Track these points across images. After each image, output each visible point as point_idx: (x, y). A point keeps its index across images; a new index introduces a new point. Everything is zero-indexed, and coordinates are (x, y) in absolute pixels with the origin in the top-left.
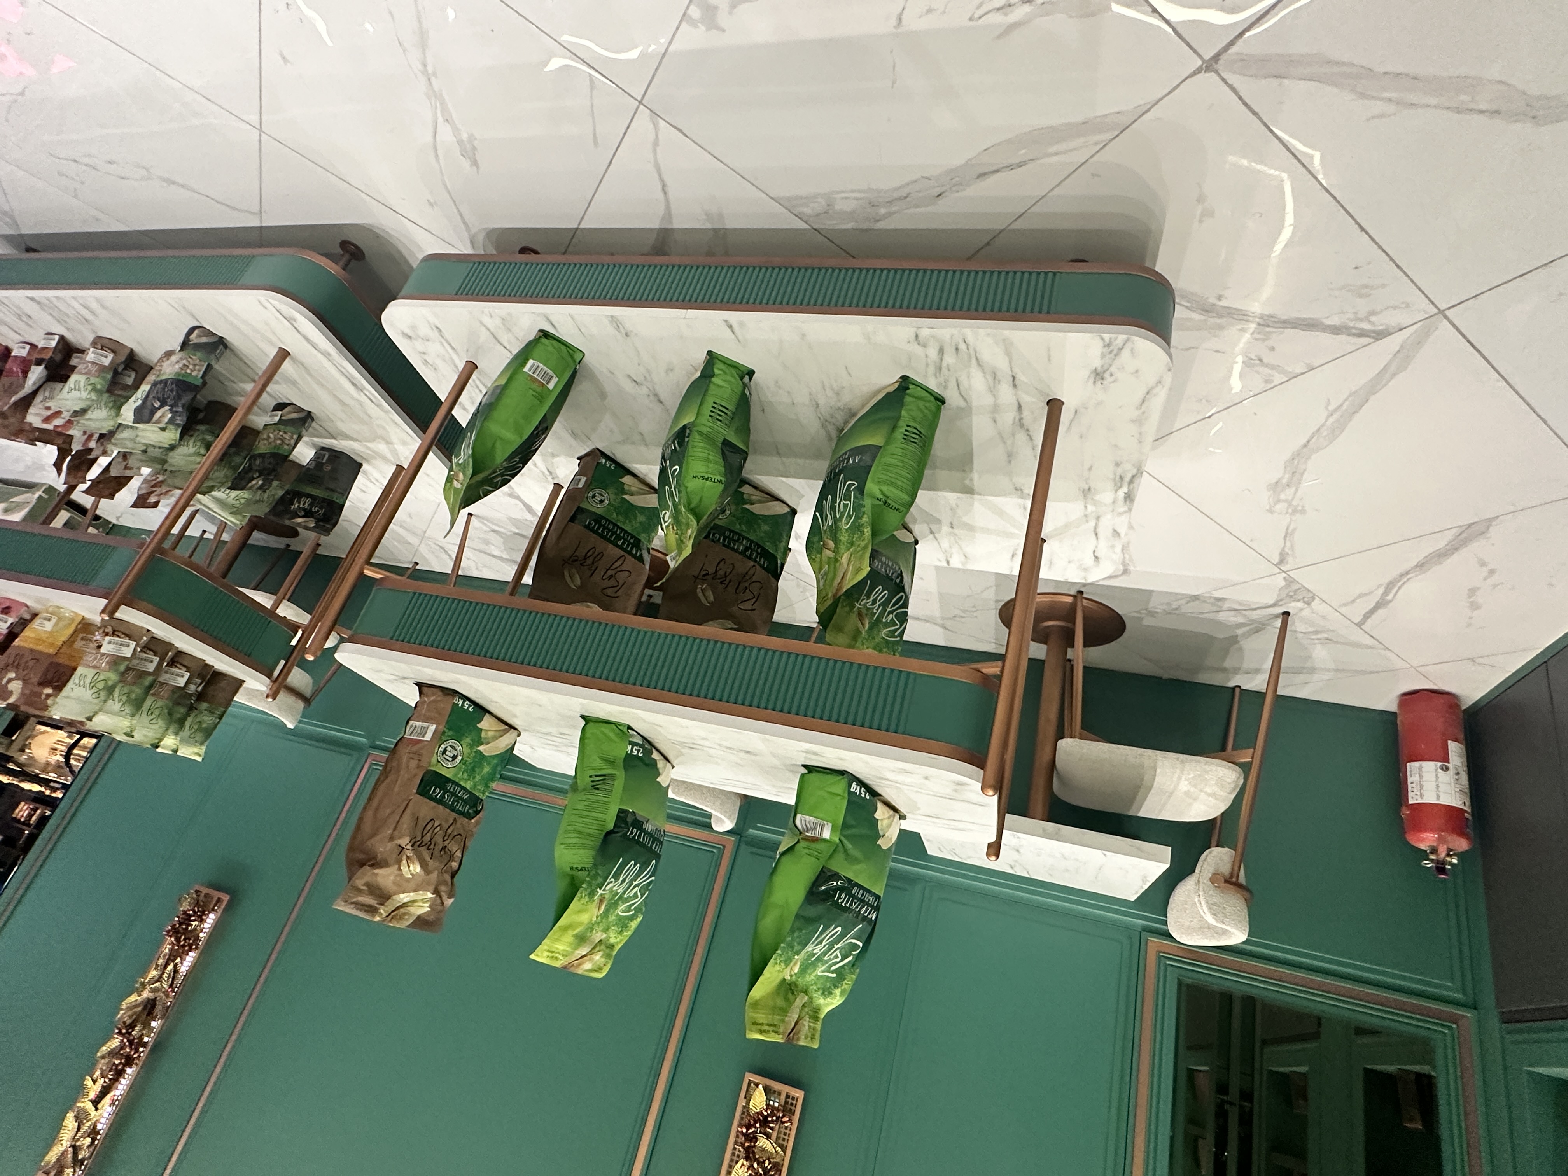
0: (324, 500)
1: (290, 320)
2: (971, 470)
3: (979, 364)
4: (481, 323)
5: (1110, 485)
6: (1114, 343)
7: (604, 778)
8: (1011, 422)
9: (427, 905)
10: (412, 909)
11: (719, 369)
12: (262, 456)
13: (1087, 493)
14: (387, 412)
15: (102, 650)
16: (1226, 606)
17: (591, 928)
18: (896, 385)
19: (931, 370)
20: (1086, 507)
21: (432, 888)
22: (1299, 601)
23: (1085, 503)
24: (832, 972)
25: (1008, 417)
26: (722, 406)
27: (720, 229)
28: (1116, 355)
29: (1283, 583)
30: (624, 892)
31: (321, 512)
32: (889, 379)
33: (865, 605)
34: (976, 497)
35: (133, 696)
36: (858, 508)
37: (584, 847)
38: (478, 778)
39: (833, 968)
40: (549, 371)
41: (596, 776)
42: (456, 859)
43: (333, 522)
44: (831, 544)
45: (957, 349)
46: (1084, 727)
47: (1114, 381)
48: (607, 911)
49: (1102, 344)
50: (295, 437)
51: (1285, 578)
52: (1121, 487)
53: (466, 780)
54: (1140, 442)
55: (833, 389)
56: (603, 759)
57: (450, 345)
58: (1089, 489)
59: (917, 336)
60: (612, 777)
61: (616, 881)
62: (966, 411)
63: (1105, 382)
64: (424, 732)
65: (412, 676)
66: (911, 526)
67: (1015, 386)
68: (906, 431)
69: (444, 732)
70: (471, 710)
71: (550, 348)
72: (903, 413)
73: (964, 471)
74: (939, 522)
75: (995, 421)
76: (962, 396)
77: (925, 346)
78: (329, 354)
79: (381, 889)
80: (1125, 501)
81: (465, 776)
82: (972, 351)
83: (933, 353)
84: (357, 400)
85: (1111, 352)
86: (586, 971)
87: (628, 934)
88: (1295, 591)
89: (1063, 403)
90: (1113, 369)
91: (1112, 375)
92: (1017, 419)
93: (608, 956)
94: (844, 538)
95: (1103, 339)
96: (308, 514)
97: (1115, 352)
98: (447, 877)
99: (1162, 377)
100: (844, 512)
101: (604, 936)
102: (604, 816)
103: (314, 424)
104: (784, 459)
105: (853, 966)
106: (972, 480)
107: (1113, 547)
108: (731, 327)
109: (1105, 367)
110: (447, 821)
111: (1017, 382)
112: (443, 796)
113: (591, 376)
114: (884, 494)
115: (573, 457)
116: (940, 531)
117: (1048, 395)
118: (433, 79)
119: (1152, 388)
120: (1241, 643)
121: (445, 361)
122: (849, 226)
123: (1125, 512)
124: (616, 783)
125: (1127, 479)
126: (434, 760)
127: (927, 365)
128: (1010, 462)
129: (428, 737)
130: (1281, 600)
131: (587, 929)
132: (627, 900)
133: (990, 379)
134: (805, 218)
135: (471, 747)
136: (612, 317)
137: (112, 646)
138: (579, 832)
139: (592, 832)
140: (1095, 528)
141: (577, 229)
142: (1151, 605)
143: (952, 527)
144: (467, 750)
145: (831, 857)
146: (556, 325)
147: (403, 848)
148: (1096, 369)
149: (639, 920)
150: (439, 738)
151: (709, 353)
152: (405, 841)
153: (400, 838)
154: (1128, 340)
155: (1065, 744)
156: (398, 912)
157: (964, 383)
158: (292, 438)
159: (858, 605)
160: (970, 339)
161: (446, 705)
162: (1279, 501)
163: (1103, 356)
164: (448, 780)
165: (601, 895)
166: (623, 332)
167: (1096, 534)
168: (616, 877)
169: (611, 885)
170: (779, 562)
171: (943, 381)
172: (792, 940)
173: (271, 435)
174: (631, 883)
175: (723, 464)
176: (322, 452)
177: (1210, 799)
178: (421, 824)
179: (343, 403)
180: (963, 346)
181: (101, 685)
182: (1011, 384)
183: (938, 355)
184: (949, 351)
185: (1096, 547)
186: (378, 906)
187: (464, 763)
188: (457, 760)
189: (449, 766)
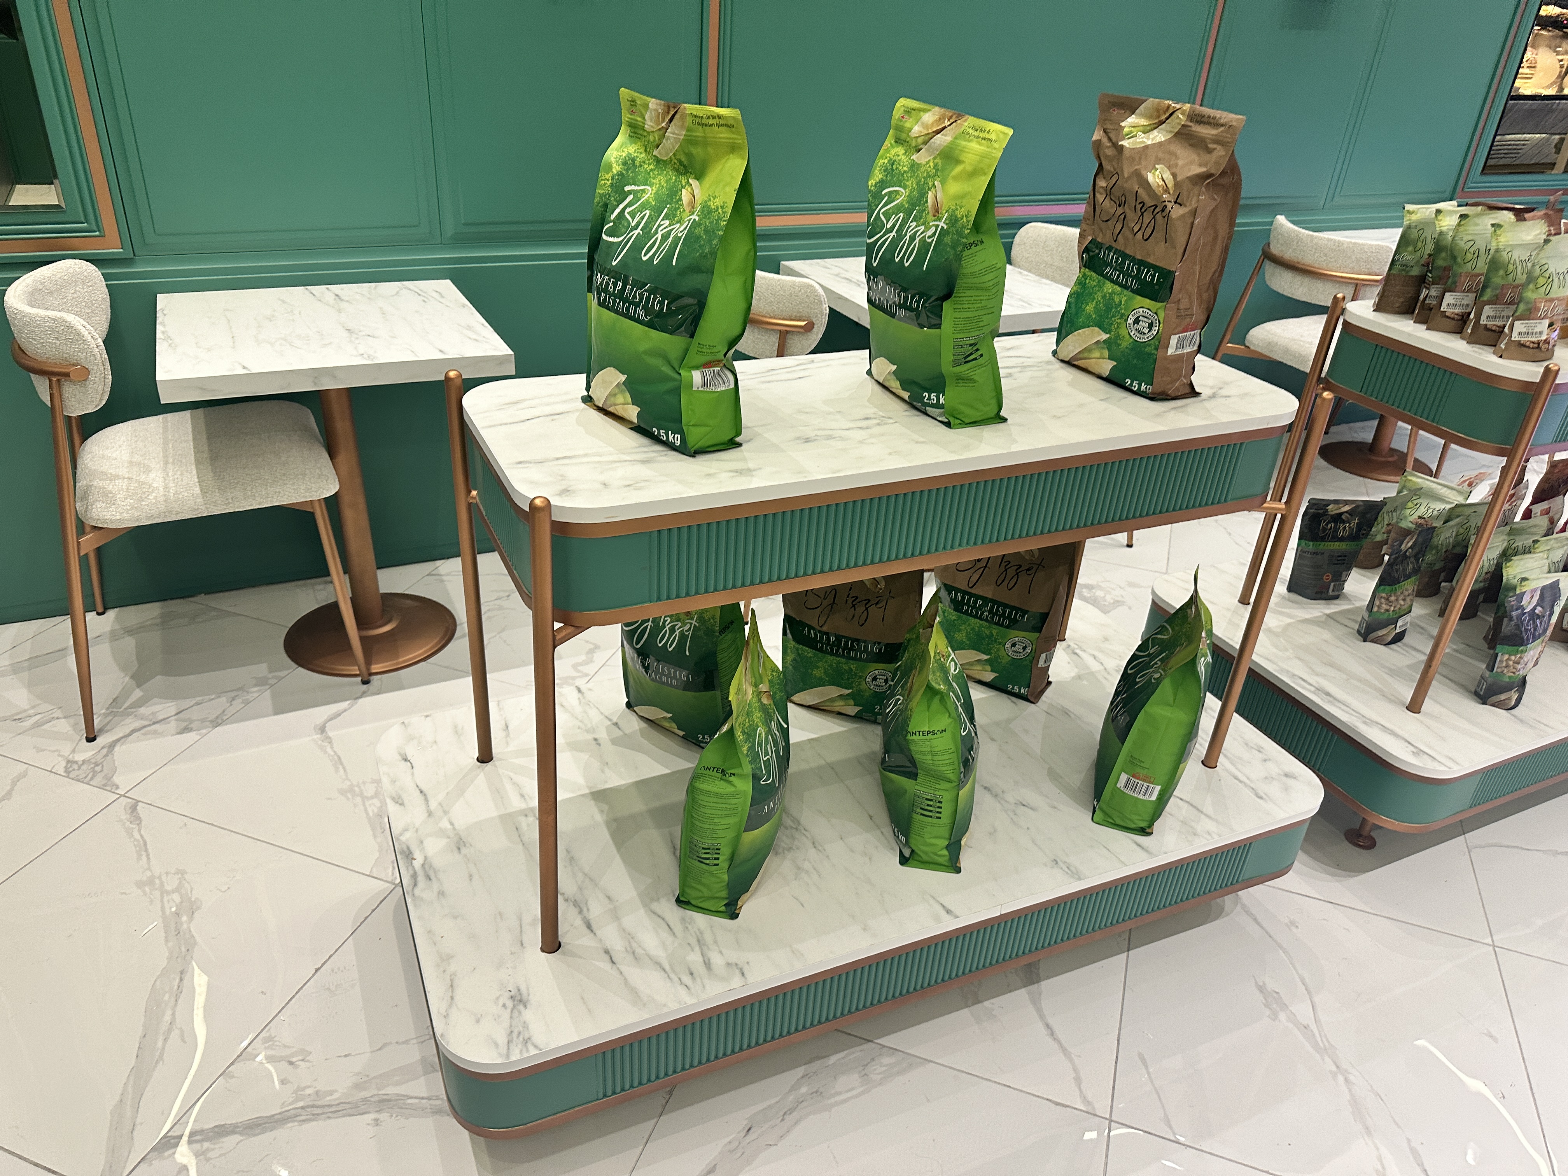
0: (1323, 539)
1: (1419, 752)
2: (608, 824)
3: (658, 964)
4: (1217, 821)
5: (437, 862)
6: (520, 1046)
7: (966, 359)
8: (590, 903)
9: (1126, 130)
10: (1143, 122)
11: (944, 856)
12: (1408, 577)
13: (460, 844)
14: (1282, 670)
15: (1547, 322)
16: (173, 725)
17: (939, 172)
18: (740, 903)
19: (708, 937)
20: (452, 824)
21: (1126, 153)
22: (84, 761)
23: (454, 829)
24: (630, 192)
25: (596, 909)
26: (931, 817)
27: (973, 1005)
28: (512, 1032)
29: (116, 779)
30: (905, 221)
31: (1323, 524)
32: (749, 907)
33: (684, 624)
34: (587, 791)
35: (1501, 272)
36: (755, 757)
37: (973, 275)
38: (1099, 296)
39: (630, 197)
40: (1131, 793)
41: (975, 359)
42: (1102, 190)
43: (1307, 517)
44: (765, 701)
45: (692, 974)
46: (312, 515)
47: (498, 998)
48: (923, 194)
49: (534, 1039)
50: (1375, 609)
51: (117, 787)
53: (1113, 293)
54: (429, 932)
55: (807, 872)
56: (973, 381)
57: (1241, 782)
58: (459, 849)
59: (743, 974)
60: (956, 363)
61: (923, 241)
62: (648, 899)
63: (508, 994)
64: (1180, 345)
65: (1207, 404)
66: (644, 725)
67: (607, 952)
68: (718, 859)
69: (1157, 349)
70: (1129, 381)
71: (1134, 817)
72: (726, 877)
73: (615, 820)
74: (614, 742)
75: (609, 898)
76: (659, 916)
77: (729, 964)
78: (1365, 723)
79: (1192, 145)
80: (408, 848)
81: (1117, 300)
82: (676, 979)
83: (717, 960)
84: (1317, 675)
85: (519, 1033)
86: (925, 111)
87: (881, 162)
88: (95, 774)
89: (543, 950)
90: (506, 1014)
91: (504, 1005)
92: (585, 910)
93: (899, 129)
94: (757, 715)
95: (536, 1047)
96: (1338, 518)
97: (515, 1035)
98: (1107, 166)
99: (447, 1024)
100: (766, 746)
101: (914, 157)
102: (957, 315)
103: (1356, 627)
104: (822, 762)
105: (606, 205)
106: (602, 811)
107: (394, 782)
108: (948, 912)
109: (516, 1014)
110: (1126, 239)
111: (607, 958)
112: (1138, 270)
113: (1075, 796)
114: (730, 782)
115: (1058, 682)
116: (607, 727)
117: (564, 954)
118: (1334, 1069)
119: (450, 1006)
120: (127, 679)
121: (1240, 759)
122: (833, 1059)
123: (401, 834)
124: (952, 358)
125: (421, 878)
126: (1162, 314)
127: (715, 942)
129: (1174, 340)
130: (106, 755)
131: (943, 170)
132: (898, 209)
133: (639, 951)
134: (885, 1049)
135: (1118, 336)
136: (1080, 879)
137: (1538, 330)
138: (981, 289)
139: (968, 293)
140: (427, 800)
141: (1128, 950)
142: (268, 693)
143: (595, 739)
144: (1123, 332)
145: (686, 351)
146: (1135, 846)
147: (1175, 202)
148: (525, 1007)
149: (871, 182)
150: (1161, 342)
151: (958, 870)
152: (1177, 212)
153: (1183, 216)
154: (508, 1056)
155: (331, 488)
156: (1160, 119)
157: (665, 935)
158: (1379, 607)
159: (694, 622)
160: (682, 992)
161: (1160, 382)
162: (177, 890)
163: (525, 1026)
164: (1138, 292)
165: (939, 220)
166: (1060, 864)
167: (421, 791)
168: (925, 246)
169: (929, 233)
170: (789, 635)
171: (690, 927)
172: (710, 241)
173: (1402, 602)
174: (900, 236)
175: (913, 753)
176: (1336, 593)
177: (112, 471)
178: (1159, 234)
179: (1332, 665)
180: (687, 979)
181: (1541, 281)
182: (612, 953)
183: (709, 960)
184: (700, 969)
185: (413, 774)
186: (1190, 124)
187: (1122, 315)
188: (1133, 319)
189: (1141, 310)
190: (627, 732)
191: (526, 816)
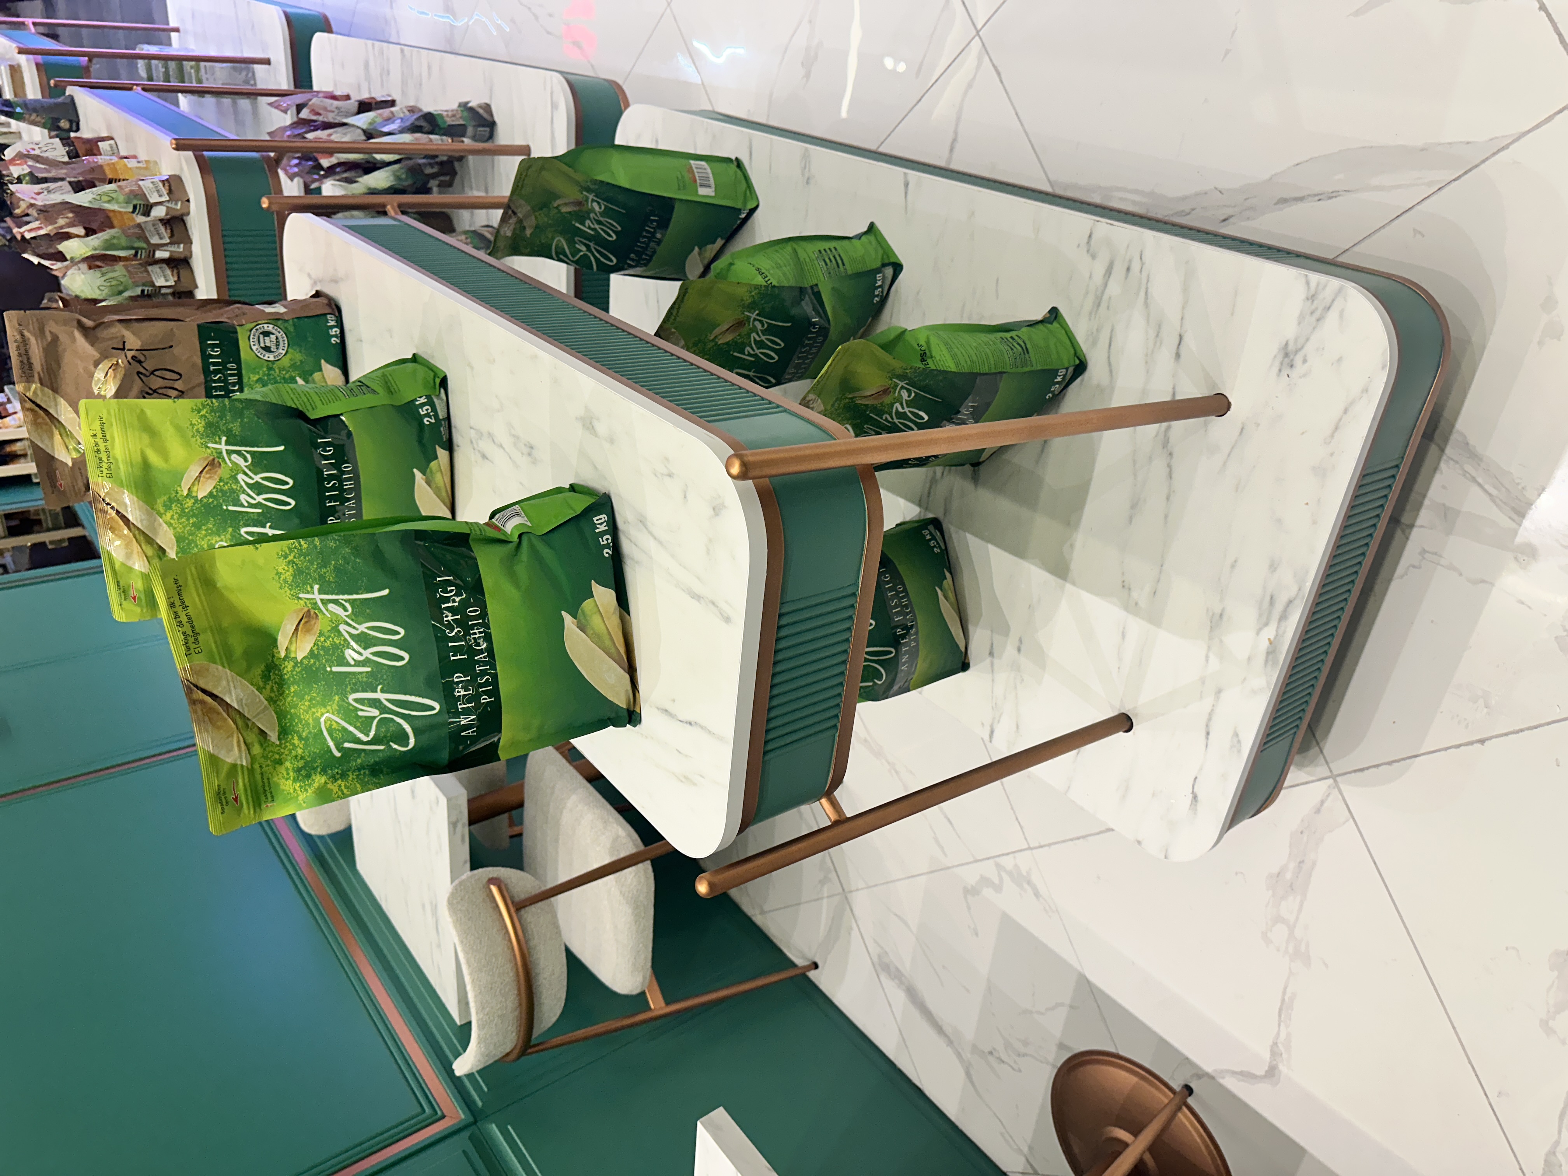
3: (1146, 305)
5: (1252, 614)
13: (1216, 622)
19: (1088, 302)
20: (1207, 658)
23: (1209, 648)
24: (340, 748)
26: (839, 255)
28: (1318, 320)
34: (1069, 587)
39: (346, 743)
40: (712, 184)
45: (1128, 269)
47: (1305, 375)
48: (205, 507)
49: (1305, 295)
52: (1266, 624)
54: (1315, 522)
58: (1221, 615)
59: (1090, 236)
63: (1294, 373)
66: (971, 628)
67: (1178, 356)
69: (286, 321)
70: (335, 340)
71: (733, 176)
73: (1069, 523)
76: (1110, 364)
77: (1093, 257)
79: (59, 366)
80: (1266, 661)
82: (1144, 274)
83: (1099, 270)
85: (1312, 313)
89: (1229, 407)
90: (1309, 348)
91: (1305, 360)
95: (1308, 283)
97: (1320, 312)
99: (1372, 379)
102: (319, 404)
106: (1072, 545)
108: (907, 185)
109: (1300, 342)
111: (1181, 351)
117: (1213, 385)
119: (1355, 402)
125: (1279, 607)
126: (248, 326)
127: (1087, 294)
128: (1131, 519)
131: (165, 488)
133: (1151, 335)
135: (294, 366)
140: (1209, 717)
143: (1019, 650)
144: (286, 362)
146: (753, 155)
147: (124, 349)
148: (1287, 344)
150: (276, 319)
151: (872, 227)
152: (133, 342)
154: (1340, 290)
156: (47, 418)
157: (1119, 338)
160: (1149, 254)
163: (1301, 319)
164: (238, 361)
166: (806, 176)
167: (1208, 733)
168: (260, 462)
169: (240, 462)
171: (1095, 328)
180: (1135, 266)
182: (1174, 351)
183: (1105, 275)
184: (1119, 270)
185: (1201, 769)
186: (36, 376)
187: (270, 369)
188: (267, 355)
189: (254, 348)
190: (989, 632)
191: (1136, 604)
